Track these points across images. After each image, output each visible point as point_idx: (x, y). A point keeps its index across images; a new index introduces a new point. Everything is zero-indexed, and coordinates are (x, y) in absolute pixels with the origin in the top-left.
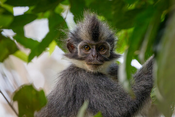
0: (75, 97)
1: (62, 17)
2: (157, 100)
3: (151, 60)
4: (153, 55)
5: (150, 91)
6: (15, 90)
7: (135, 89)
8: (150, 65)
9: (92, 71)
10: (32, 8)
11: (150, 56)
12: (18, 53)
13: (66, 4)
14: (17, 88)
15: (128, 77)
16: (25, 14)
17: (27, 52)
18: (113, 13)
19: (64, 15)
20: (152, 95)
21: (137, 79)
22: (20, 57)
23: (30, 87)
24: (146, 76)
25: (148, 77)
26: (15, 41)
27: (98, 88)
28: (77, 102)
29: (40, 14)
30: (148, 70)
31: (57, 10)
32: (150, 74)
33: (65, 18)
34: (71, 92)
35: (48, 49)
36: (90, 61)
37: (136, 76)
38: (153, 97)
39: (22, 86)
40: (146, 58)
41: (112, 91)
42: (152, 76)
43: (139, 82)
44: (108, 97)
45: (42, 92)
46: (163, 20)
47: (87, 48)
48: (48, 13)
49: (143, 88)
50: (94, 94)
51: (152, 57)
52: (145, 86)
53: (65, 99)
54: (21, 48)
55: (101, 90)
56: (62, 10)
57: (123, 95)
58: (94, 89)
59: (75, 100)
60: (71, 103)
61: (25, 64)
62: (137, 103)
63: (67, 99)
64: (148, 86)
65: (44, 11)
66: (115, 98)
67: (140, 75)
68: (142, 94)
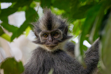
0: (44, 68)
1: (35, 10)
2: (102, 70)
3: (97, 42)
4: (99, 38)
5: (97, 64)
6: (2, 61)
7: (87, 62)
8: (97, 45)
9: (50, 51)
10: (14, 4)
11: (96, 39)
12: (4, 35)
13: (38, 1)
14: (3, 59)
15: (82, 53)
16: (9, 8)
17: (10, 35)
18: (71, 8)
19: (36, 9)
20: (98, 66)
21: (88, 55)
22: (5, 38)
23: (12, 59)
24: (94, 53)
25: (96, 54)
26: (2, 27)
27: (60, 61)
28: (46, 71)
29: (20, 8)
30: (95, 49)
31: (31, 6)
32: (97, 51)
33: (37, 11)
34: (42, 64)
35: (25, 32)
36: (48, 44)
37: (87, 53)
38: (99, 67)
39: (7, 59)
40: (94, 40)
41: (70, 63)
42: (98, 53)
43: (89, 57)
44: (68, 68)
45: (21, 63)
46: (105, 13)
47: (46, 35)
48: (25, 8)
49: (92, 61)
50: (57, 65)
51: (98, 39)
52: (93, 60)
53: (37, 69)
54: (6, 32)
55: (63, 63)
56: (35, 5)
57: (78, 66)
58: (58, 62)
59: (44, 70)
60: (41, 72)
61: (9, 43)
62: (88, 72)
63: (38, 69)
64: (96, 59)
65: (22, 6)
66: (73, 69)
67: (90, 52)
68: (92, 66)
